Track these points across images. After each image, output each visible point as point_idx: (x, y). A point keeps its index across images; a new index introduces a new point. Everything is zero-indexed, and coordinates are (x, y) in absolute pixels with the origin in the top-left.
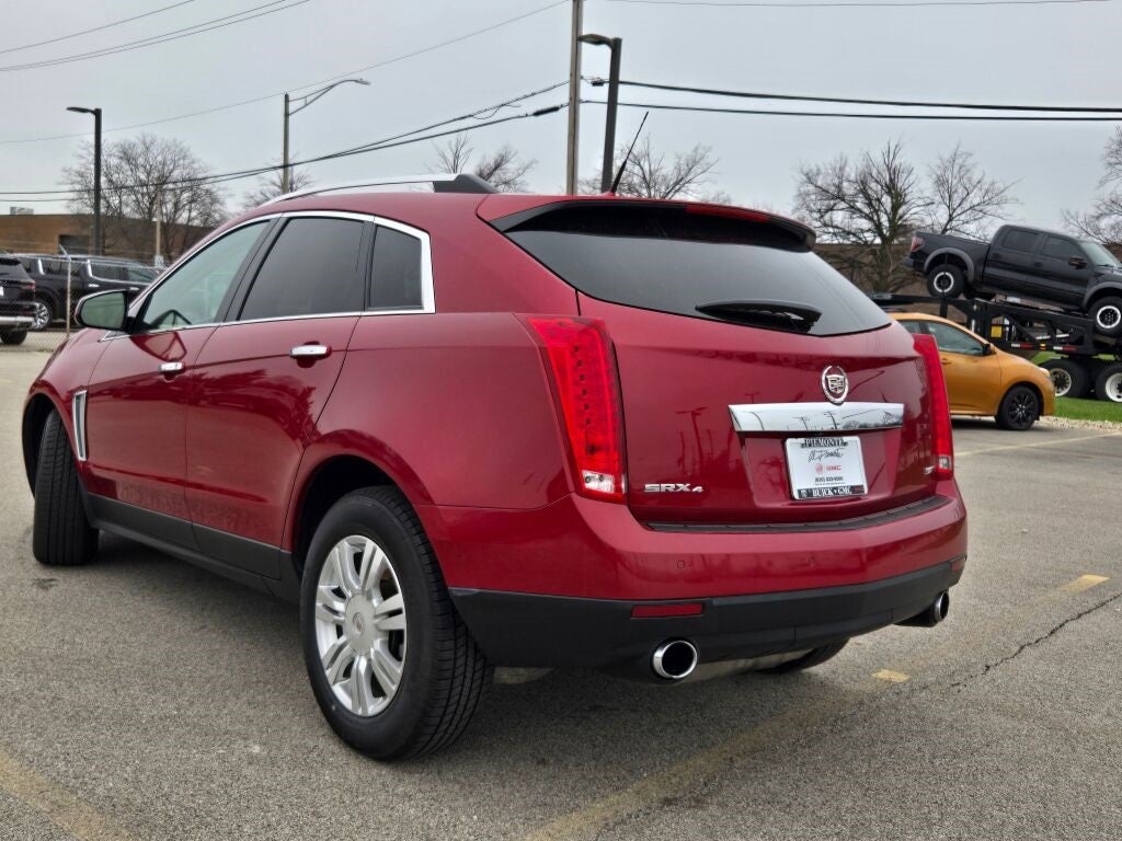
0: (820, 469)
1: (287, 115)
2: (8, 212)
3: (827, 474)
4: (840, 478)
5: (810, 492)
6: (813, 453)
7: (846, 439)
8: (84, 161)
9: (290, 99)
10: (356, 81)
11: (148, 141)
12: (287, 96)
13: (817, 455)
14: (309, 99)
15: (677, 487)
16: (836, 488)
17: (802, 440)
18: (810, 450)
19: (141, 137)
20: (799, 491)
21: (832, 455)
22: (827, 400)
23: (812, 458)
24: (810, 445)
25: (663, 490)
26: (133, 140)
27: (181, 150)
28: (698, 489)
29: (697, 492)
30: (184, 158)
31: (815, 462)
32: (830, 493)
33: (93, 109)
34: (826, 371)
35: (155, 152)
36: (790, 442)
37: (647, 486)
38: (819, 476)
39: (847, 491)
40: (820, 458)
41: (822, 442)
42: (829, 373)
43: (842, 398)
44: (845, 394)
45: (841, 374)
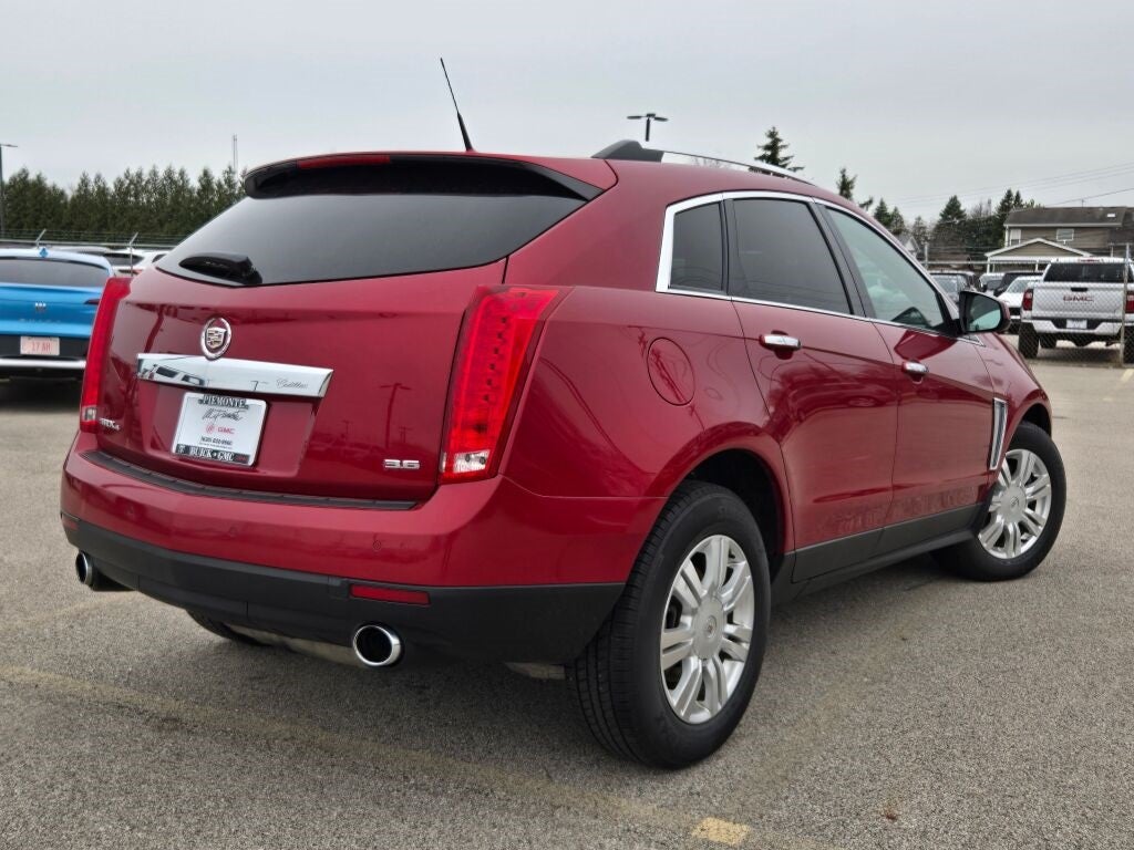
0: (210, 429)
3: (215, 435)
4: (229, 443)
5: (187, 449)
6: (210, 412)
7: (249, 402)
13: (214, 413)
16: (217, 452)
17: (201, 396)
18: (207, 407)
20: (178, 447)
21: (229, 416)
22: (202, 353)
23: (207, 415)
24: (207, 403)
31: (209, 421)
32: (209, 455)
36: (188, 395)
38: (206, 435)
39: (228, 458)
40: (215, 417)
41: (221, 400)
42: (210, 326)
43: (219, 353)
44: (224, 348)
45: (223, 326)
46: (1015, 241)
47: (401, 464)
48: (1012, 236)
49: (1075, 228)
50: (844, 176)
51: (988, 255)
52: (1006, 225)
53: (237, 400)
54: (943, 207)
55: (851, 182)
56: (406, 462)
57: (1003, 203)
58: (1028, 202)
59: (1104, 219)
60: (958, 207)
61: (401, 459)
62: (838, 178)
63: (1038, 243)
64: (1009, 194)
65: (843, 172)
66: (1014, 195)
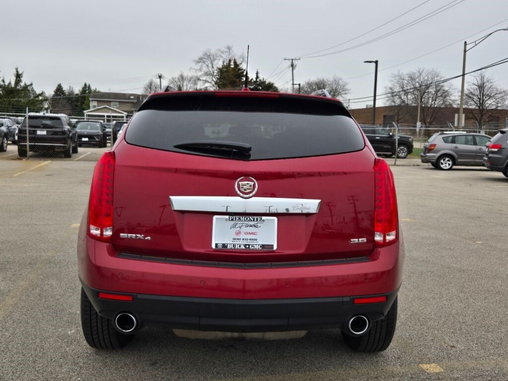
1: (465, 51)
2: (365, 107)
3: (244, 236)
4: (256, 240)
5: (224, 246)
6: (235, 225)
7: (264, 218)
8: (393, 83)
9: (467, 43)
10: (504, 30)
11: (421, 71)
12: (465, 42)
14: (477, 43)
15: (136, 237)
16: (249, 245)
17: (227, 217)
18: (233, 223)
19: (418, 69)
20: (216, 245)
21: (251, 226)
22: (237, 195)
24: (232, 220)
25: (129, 237)
26: (415, 71)
27: (436, 73)
28: (149, 238)
29: (147, 240)
30: (437, 76)
31: (234, 230)
32: (243, 247)
33: (375, 61)
34: (238, 180)
35: (424, 75)
36: (215, 217)
37: (121, 234)
38: (236, 237)
39: (257, 247)
40: (240, 227)
41: (243, 218)
42: (241, 180)
43: (251, 195)
44: (254, 192)
45: (252, 181)
46: (94, 106)
47: (358, 240)
48: (93, 104)
49: (119, 102)
50: (17, 71)
51: (85, 111)
52: (91, 99)
53: (255, 217)
54: (55, 88)
55: (21, 74)
56: (360, 239)
57: (83, 88)
58: (94, 89)
59: (129, 98)
60: (62, 89)
61: (358, 238)
62: (15, 72)
63: (105, 107)
64: (85, 85)
65: (17, 69)
66: (88, 85)
